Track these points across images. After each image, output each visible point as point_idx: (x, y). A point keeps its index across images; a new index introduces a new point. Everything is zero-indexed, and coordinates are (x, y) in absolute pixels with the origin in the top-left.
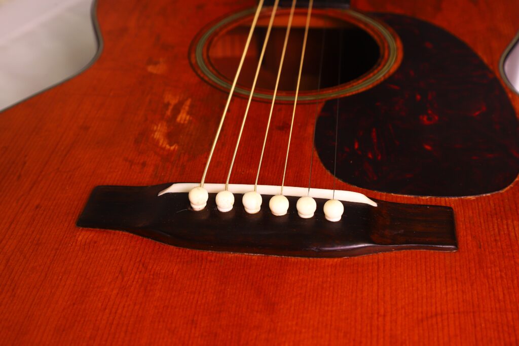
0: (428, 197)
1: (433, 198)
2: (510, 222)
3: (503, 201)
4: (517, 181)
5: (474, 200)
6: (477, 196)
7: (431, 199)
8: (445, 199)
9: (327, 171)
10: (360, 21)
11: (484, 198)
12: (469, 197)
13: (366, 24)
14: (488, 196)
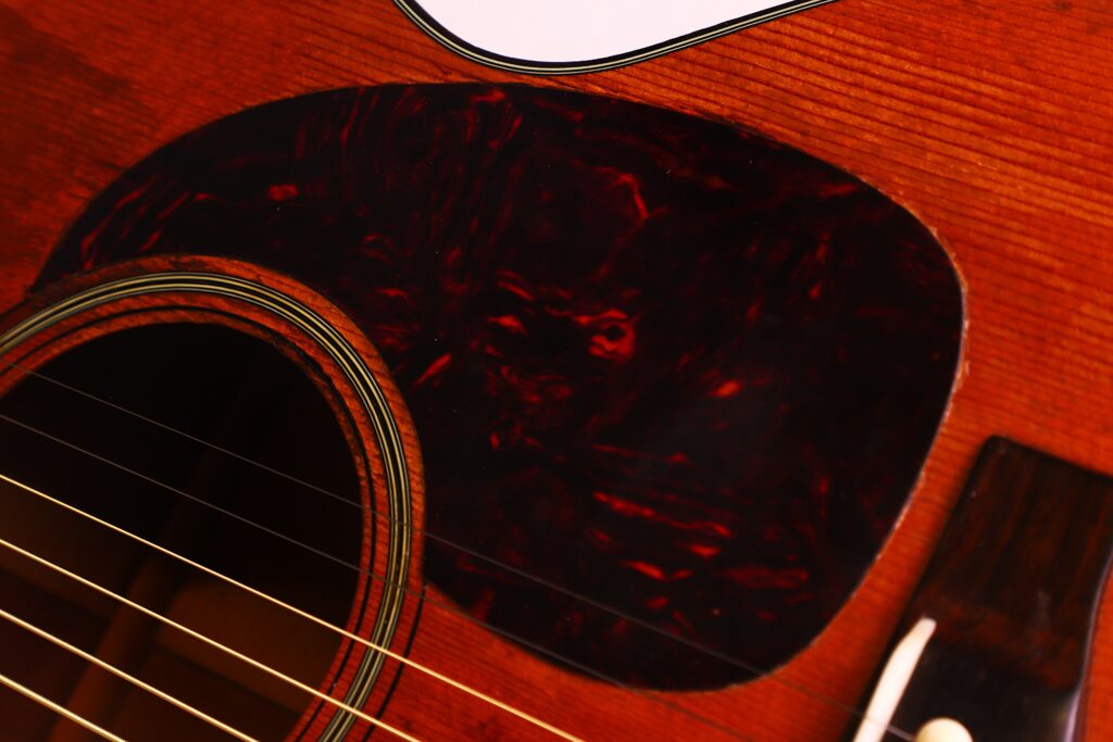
0: (923, 474)
1: (928, 462)
2: (1076, 320)
3: (997, 301)
4: (939, 232)
5: (971, 368)
6: (962, 355)
7: (930, 470)
8: (944, 435)
9: (725, 691)
10: (59, 331)
11: (973, 339)
12: (958, 375)
13: (92, 318)
14: (971, 328)
